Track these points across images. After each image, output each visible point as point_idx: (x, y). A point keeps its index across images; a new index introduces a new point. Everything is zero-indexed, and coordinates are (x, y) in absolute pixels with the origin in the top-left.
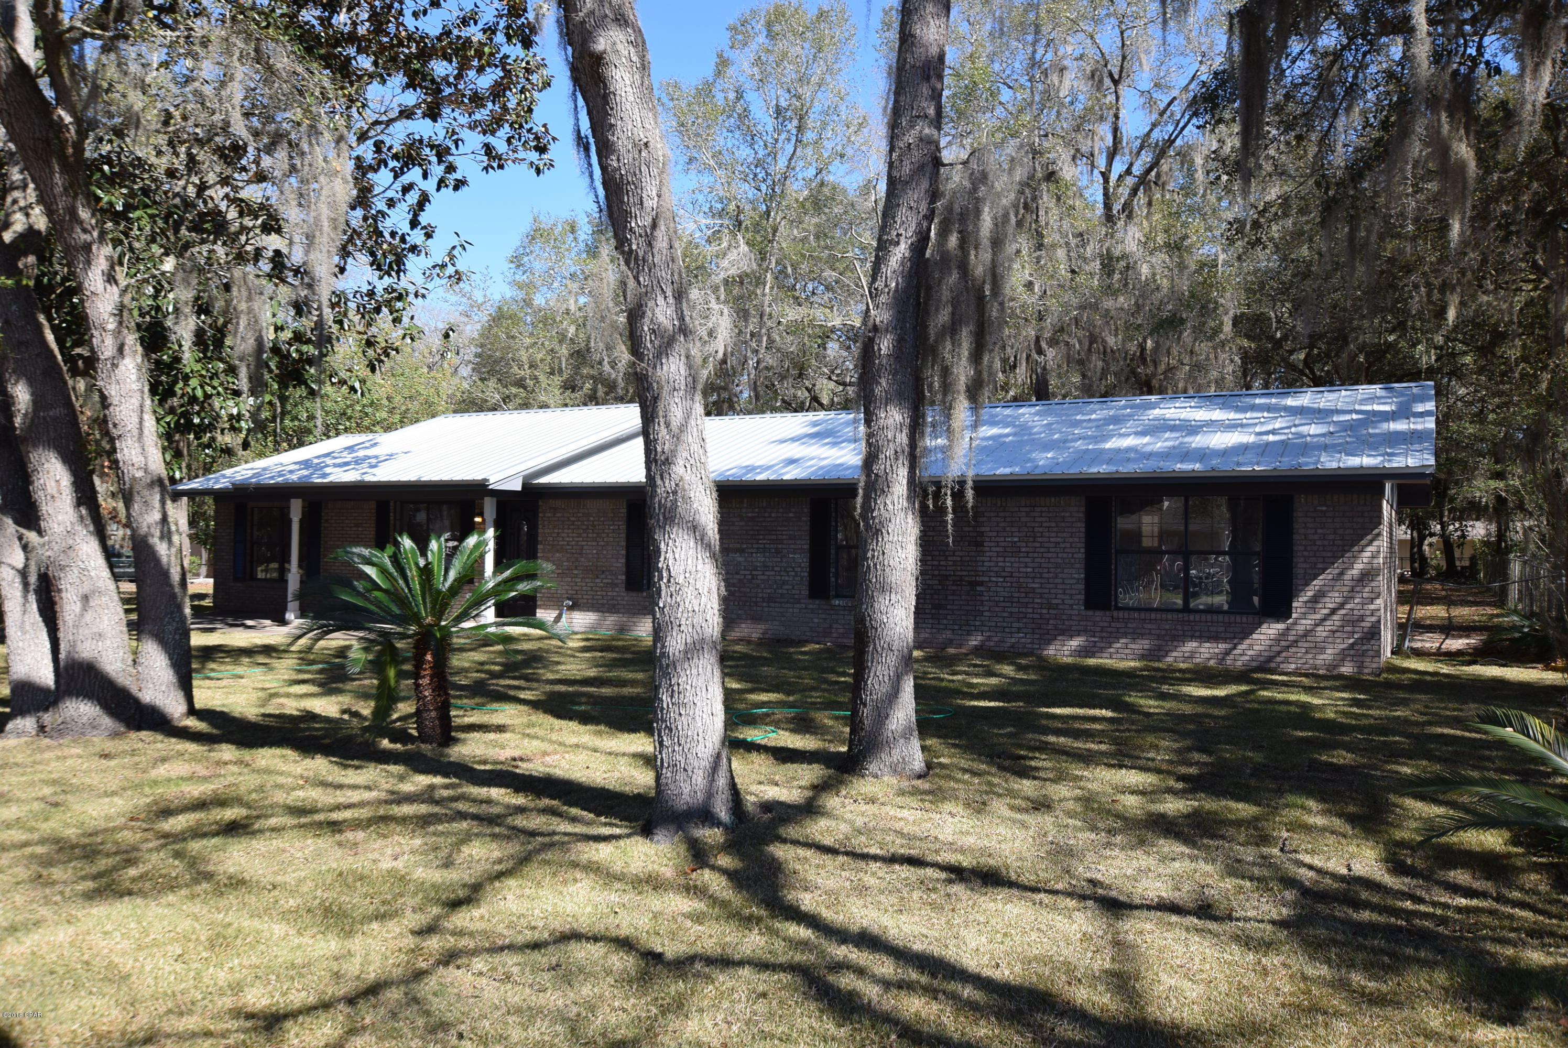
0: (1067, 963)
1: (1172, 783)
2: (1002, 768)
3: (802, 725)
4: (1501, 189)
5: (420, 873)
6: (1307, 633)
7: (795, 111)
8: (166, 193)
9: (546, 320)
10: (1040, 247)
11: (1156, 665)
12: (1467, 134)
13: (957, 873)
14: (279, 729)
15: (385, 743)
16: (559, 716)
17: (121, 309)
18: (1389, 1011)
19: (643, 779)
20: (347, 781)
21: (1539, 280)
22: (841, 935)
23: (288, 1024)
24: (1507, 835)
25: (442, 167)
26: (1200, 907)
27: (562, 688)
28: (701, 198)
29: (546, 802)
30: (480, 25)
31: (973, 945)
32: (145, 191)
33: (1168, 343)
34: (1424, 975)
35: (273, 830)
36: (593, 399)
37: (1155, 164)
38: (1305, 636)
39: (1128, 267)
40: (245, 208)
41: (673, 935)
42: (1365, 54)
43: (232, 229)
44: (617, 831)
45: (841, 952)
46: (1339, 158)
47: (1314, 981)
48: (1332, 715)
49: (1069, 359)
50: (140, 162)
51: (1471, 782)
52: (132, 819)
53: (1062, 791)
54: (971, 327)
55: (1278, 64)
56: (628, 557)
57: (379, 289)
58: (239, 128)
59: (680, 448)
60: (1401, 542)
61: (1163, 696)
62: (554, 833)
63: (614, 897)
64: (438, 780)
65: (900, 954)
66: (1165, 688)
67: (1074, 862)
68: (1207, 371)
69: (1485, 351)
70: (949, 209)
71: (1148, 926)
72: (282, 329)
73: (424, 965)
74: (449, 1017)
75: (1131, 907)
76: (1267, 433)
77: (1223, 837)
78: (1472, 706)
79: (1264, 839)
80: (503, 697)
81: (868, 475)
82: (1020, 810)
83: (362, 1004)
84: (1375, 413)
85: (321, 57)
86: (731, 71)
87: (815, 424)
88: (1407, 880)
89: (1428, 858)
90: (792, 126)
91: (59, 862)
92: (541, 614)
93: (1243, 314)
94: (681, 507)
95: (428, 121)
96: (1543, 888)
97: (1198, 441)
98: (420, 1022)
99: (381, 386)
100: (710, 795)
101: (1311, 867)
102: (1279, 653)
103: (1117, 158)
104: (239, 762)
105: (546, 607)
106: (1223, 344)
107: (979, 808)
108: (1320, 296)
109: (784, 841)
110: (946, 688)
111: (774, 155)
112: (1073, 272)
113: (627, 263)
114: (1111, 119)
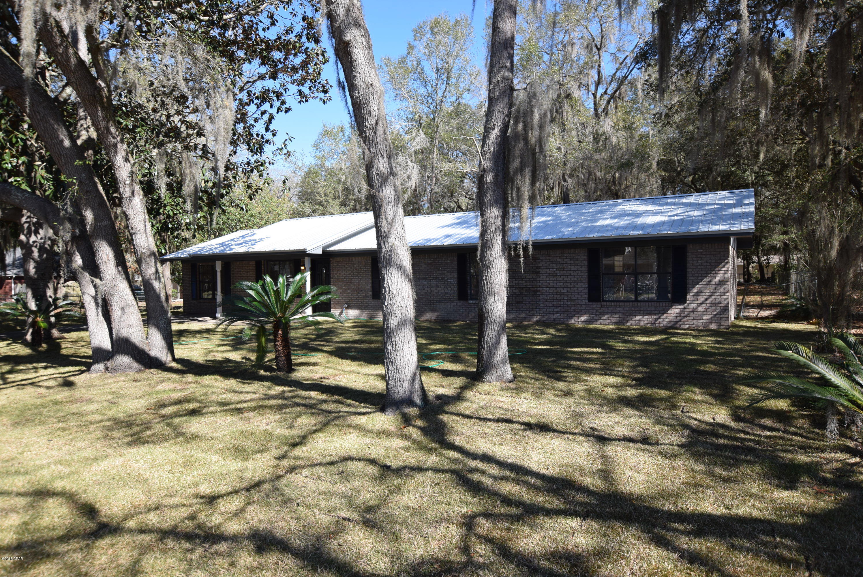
0: (580, 466)
1: (630, 382)
2: (549, 377)
3: (455, 359)
4: (785, 94)
5: (278, 431)
6: (694, 310)
7: (445, 69)
8: (152, 120)
9: (331, 173)
10: (564, 130)
11: (622, 327)
12: (768, 66)
13: (528, 426)
14: (214, 367)
15: (262, 372)
16: (342, 358)
17: (132, 174)
18: (733, 485)
19: (380, 386)
20: (244, 390)
21: (804, 139)
22: (474, 456)
23: (220, 500)
24: (789, 402)
25: (279, 102)
26: (643, 439)
27: (343, 345)
28: (402, 113)
29: (336, 397)
30: (294, 34)
31: (536, 459)
32: (143, 119)
33: (626, 174)
34: (749, 468)
35: (211, 413)
36: (354, 210)
37: (618, 88)
38: (693, 311)
39: (606, 139)
40: (190, 126)
41: (395, 458)
42: (718, 31)
43: (183, 135)
44: (369, 410)
45: (474, 463)
46: (706, 82)
47: (697, 472)
48: (706, 348)
49: (579, 183)
50: (140, 106)
51: (772, 377)
52: (148, 409)
53: (578, 387)
54: (530, 168)
55: (677, 37)
56: (373, 283)
57: (252, 161)
58: (183, 87)
59: (393, 230)
60: (738, 266)
61: (626, 342)
62: (340, 412)
63: (368, 441)
64: (286, 388)
65: (502, 464)
66: (626, 338)
67: (584, 420)
68: (645, 187)
69: (778, 174)
70: (518, 111)
71: (619, 448)
72: (208, 181)
73: (281, 473)
74: (293, 496)
75: (611, 440)
76: (674, 215)
77: (654, 406)
78: (773, 342)
79: (674, 407)
80: (316, 350)
81: (483, 241)
82: (558, 396)
83: (253, 491)
84: (725, 205)
85: (220, 52)
86: (415, 51)
87: (458, 218)
88: (741, 424)
89: (751, 413)
90: (444, 77)
91: (116, 429)
92: (333, 311)
93: (662, 160)
94: (394, 258)
95: (272, 80)
96: (806, 426)
97: (641, 221)
98: (279, 499)
99: (255, 206)
100: (411, 393)
101: (696, 419)
102: (681, 320)
103: (600, 86)
104: (196, 382)
105: (336, 308)
106: (652, 174)
107: (539, 395)
108: (699, 150)
109: (447, 413)
110: (523, 341)
111: (436, 91)
112: (580, 142)
113: (365, 142)
114: (597, 67)
